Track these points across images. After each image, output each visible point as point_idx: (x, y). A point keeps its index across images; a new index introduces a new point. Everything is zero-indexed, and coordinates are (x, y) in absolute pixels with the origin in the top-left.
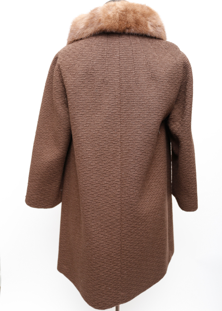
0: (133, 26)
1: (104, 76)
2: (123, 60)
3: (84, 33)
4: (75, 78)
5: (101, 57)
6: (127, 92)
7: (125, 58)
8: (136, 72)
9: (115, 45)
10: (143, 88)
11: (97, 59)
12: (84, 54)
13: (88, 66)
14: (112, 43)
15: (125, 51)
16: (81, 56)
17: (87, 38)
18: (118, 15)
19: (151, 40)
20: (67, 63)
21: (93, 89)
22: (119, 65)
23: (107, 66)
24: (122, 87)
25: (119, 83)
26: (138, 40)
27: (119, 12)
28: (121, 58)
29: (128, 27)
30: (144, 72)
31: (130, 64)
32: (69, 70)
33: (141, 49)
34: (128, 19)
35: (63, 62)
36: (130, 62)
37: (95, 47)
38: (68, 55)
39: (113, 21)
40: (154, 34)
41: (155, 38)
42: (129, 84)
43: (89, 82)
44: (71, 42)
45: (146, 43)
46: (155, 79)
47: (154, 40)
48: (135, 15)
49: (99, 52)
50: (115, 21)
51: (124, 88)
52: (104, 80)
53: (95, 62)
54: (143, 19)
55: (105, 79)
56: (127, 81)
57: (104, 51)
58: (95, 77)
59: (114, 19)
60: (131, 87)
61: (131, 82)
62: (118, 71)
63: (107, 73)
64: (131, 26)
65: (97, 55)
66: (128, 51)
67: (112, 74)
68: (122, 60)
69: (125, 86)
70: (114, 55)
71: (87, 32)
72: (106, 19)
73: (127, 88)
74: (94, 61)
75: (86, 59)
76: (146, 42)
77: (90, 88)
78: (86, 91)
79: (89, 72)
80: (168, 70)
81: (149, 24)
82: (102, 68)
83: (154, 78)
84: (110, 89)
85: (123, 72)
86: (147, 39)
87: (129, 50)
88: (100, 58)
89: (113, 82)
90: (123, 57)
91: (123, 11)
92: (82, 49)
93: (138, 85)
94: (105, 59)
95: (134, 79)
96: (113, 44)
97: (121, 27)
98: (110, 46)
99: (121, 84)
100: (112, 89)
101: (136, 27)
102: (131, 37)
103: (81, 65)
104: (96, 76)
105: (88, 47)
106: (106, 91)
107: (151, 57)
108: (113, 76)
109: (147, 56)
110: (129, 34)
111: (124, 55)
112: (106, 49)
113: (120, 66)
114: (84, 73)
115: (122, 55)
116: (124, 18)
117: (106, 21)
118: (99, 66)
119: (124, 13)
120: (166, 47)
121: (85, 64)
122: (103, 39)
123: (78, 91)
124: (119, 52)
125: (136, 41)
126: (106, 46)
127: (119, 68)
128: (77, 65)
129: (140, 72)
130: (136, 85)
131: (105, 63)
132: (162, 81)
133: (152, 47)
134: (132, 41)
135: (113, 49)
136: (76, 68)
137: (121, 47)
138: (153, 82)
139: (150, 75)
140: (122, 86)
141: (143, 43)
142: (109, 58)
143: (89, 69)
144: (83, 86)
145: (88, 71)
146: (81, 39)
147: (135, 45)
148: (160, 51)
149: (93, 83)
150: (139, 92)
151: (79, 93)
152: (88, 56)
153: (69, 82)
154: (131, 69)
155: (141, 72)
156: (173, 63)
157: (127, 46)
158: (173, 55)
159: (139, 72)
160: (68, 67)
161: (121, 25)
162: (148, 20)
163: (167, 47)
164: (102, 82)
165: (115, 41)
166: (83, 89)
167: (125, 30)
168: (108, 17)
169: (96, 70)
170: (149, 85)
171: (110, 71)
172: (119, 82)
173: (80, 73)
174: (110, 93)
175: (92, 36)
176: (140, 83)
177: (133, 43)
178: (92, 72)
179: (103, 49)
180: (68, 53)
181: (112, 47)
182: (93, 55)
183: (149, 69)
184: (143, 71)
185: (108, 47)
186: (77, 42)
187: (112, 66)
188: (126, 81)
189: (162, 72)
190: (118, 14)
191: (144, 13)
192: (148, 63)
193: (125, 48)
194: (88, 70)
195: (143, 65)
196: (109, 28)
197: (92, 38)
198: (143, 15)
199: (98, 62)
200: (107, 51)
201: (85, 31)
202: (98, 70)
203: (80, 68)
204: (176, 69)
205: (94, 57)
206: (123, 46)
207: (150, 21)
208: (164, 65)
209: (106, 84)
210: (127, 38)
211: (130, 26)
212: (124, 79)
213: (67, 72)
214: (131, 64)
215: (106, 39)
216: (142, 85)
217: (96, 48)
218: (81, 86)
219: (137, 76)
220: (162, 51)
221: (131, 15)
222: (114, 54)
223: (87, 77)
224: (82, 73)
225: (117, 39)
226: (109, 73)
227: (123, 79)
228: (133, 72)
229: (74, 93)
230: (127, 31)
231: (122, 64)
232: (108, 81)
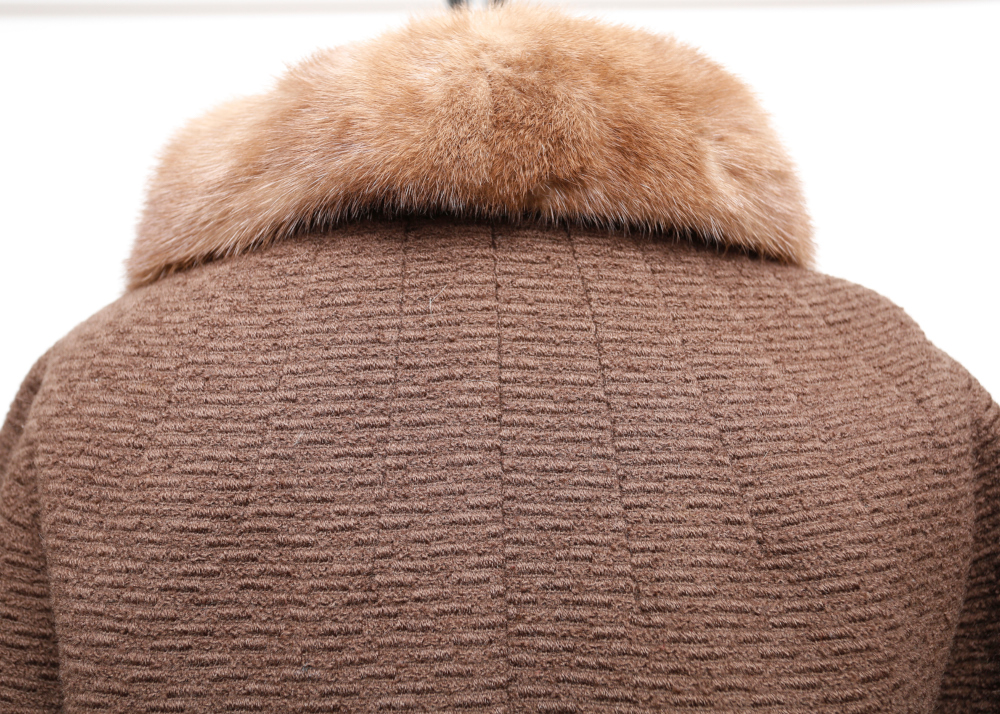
0: (600, 165)
1: (375, 542)
2: (529, 419)
3: (226, 213)
4: (130, 565)
5: (350, 392)
6: (563, 675)
7: (540, 404)
8: (634, 514)
9: (463, 303)
10: (705, 650)
11: (320, 408)
12: (217, 371)
13: (246, 461)
14: (444, 291)
15: (544, 349)
16: (190, 385)
17: (254, 253)
18: (481, 92)
19: (727, 269)
20: (86, 435)
21: (283, 651)
22: (495, 454)
23: (402, 461)
24: (520, 634)
25: (498, 602)
26: (637, 266)
27: (493, 68)
28: (512, 404)
29: (563, 173)
30: (701, 515)
31: (586, 447)
32: (93, 490)
33: (662, 333)
34: (561, 117)
35: (56, 421)
36: (582, 434)
37: (305, 314)
38: (99, 374)
39: (448, 129)
40: (748, 229)
41: (754, 254)
42: (585, 613)
43: (247, 595)
44: (145, 274)
45: (698, 291)
46: (788, 567)
47: (748, 266)
48: (612, 93)
49: (333, 352)
50: (466, 128)
51: (541, 642)
52: (371, 574)
53: (300, 435)
54: (669, 125)
55: (384, 571)
56: (567, 588)
57: (379, 348)
58: (300, 553)
59: (453, 117)
60: (598, 637)
61: (600, 598)
62: (487, 500)
63: (401, 519)
64: (583, 170)
65: (322, 379)
66: (564, 350)
67: (438, 532)
68: (516, 418)
69: (550, 628)
70: (453, 377)
71: (249, 213)
72: (389, 113)
73: (569, 643)
74: (294, 423)
75: (227, 409)
76: (696, 277)
77: (259, 640)
78: (218, 671)
79: (251, 510)
80: (881, 490)
81: (711, 157)
82: (358, 479)
83: (786, 560)
84: (423, 653)
85: (526, 513)
86: (699, 264)
87: (570, 342)
88: (345, 397)
89: (447, 599)
90: (525, 390)
91: (521, 65)
92: (206, 332)
93: (657, 619)
94: (382, 412)
95: (619, 568)
96: (446, 298)
97: (513, 174)
98: (420, 307)
99: (512, 610)
100: (439, 653)
101: (624, 174)
102: (584, 246)
103: (188, 453)
104: (307, 545)
105: (251, 312)
106: (392, 670)
107: (743, 389)
108: (449, 547)
109: (711, 383)
110: (573, 228)
111: (534, 376)
112: (391, 335)
113: (508, 462)
114: (205, 524)
115: (515, 381)
116: (528, 109)
117: (393, 130)
118: (336, 464)
119: (532, 76)
120: (831, 319)
121: (222, 444)
122: (370, 262)
123: (147, 672)
124: (493, 356)
125: (621, 275)
126: (394, 308)
127: (497, 477)
128: (157, 453)
129: (669, 515)
130: (642, 619)
131: (384, 440)
132: (856, 580)
133: (739, 316)
134: (592, 272)
135: (447, 332)
136: (148, 479)
137: (506, 321)
138: (774, 590)
139: (751, 532)
140: (521, 627)
141: (674, 289)
142: (417, 402)
143: (249, 487)
144: (192, 627)
145: (246, 503)
146: (210, 258)
147: (618, 302)
148: (798, 343)
149: (282, 603)
150: (671, 680)
151: (154, 688)
152: (244, 385)
153: (80, 590)
154: (599, 493)
155: (679, 515)
156: (909, 431)
157: (554, 308)
158: (894, 369)
159: (657, 515)
160: (89, 462)
161: (506, 157)
162: (701, 133)
163: (839, 317)
164: (358, 595)
165: (466, 277)
166: (193, 655)
167: (540, 199)
168: (413, 104)
169: (308, 494)
170: (750, 620)
171: (422, 505)
172: (500, 595)
173: (177, 523)
174: (420, 685)
175: (286, 238)
176: (673, 603)
177: (602, 286)
178: (277, 508)
179: (371, 336)
180: (104, 354)
181: (443, 319)
182: (290, 381)
183: (736, 489)
184: (691, 500)
185: (410, 320)
186: (180, 278)
187: (441, 460)
188: (559, 583)
189: (846, 509)
190: (483, 82)
191: (676, 82)
192: (727, 437)
193: (541, 327)
194: (241, 496)
195: (691, 456)
196: (416, 175)
197: (291, 254)
198: (671, 96)
199: (327, 436)
200: (402, 347)
201: (238, 204)
202: (324, 500)
203: (176, 480)
204: (938, 479)
205: (291, 394)
206: (522, 307)
207: (721, 139)
208: (849, 451)
209: (393, 610)
210: (553, 256)
211: (575, 164)
212: (543, 565)
213: (79, 504)
214: (596, 450)
215: (390, 258)
216: (696, 619)
217: (314, 326)
218: (180, 627)
219: (650, 545)
220: (812, 348)
221: (579, 94)
222: (459, 371)
223: (232, 553)
224: (194, 524)
225: (481, 262)
226: (416, 517)
227: (531, 566)
228: (609, 509)
229: (117, 686)
230: (557, 203)
231: (521, 448)
232: (411, 585)
